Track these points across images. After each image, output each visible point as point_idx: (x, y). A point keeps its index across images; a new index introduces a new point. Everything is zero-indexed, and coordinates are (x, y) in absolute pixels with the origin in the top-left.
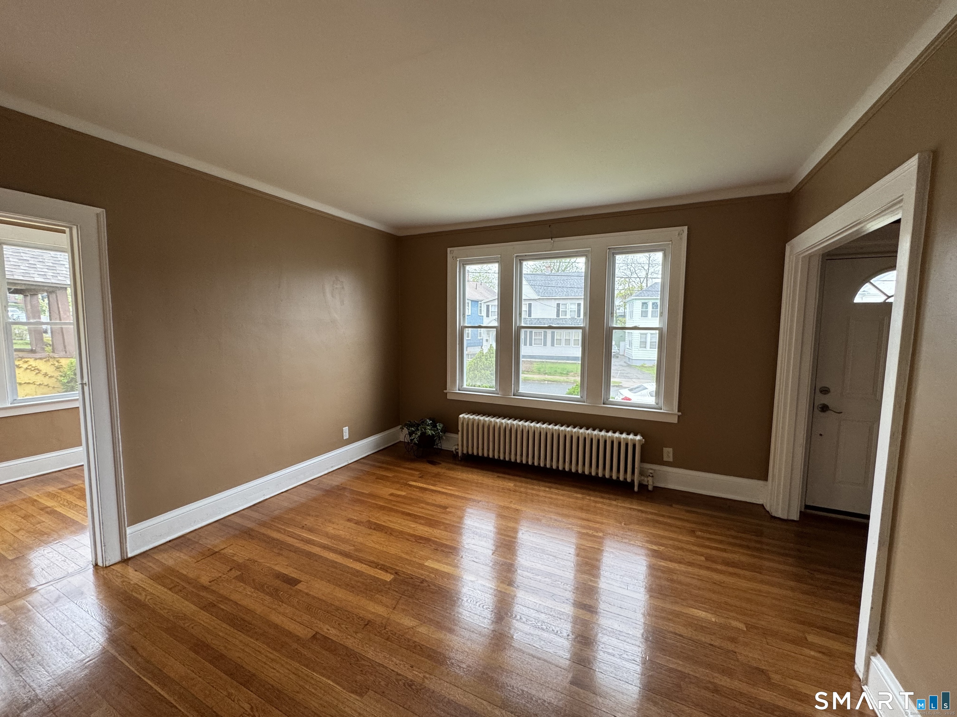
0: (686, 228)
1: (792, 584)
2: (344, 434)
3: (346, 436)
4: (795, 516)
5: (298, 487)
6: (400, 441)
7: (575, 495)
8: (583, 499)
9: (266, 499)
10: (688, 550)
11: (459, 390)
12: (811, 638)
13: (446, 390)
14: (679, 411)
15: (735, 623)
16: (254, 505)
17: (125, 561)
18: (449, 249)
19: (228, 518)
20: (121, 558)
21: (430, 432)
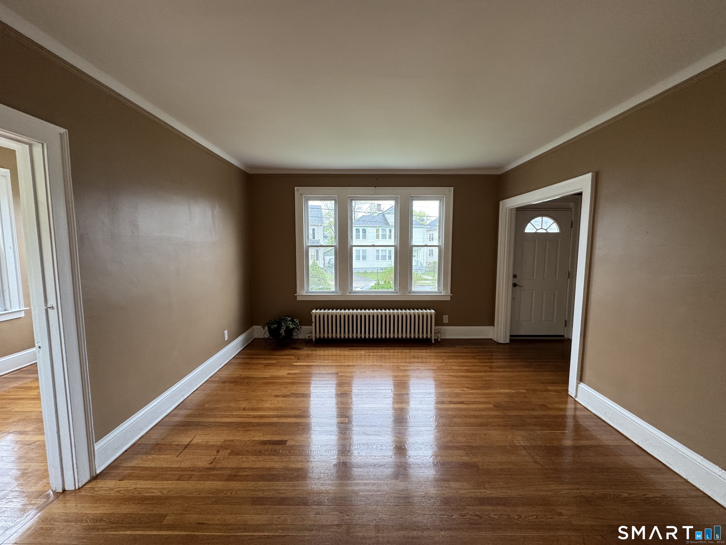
0: (453, 188)
1: (528, 369)
2: (225, 336)
3: (226, 339)
4: (508, 341)
5: (204, 385)
6: (255, 338)
7: (405, 351)
8: (410, 352)
9: (185, 399)
10: (481, 366)
11: (306, 293)
12: (549, 388)
13: (296, 293)
14: (451, 293)
15: (521, 391)
16: (178, 406)
17: (95, 478)
18: (296, 188)
19: (163, 420)
20: (91, 476)
21: (291, 326)
